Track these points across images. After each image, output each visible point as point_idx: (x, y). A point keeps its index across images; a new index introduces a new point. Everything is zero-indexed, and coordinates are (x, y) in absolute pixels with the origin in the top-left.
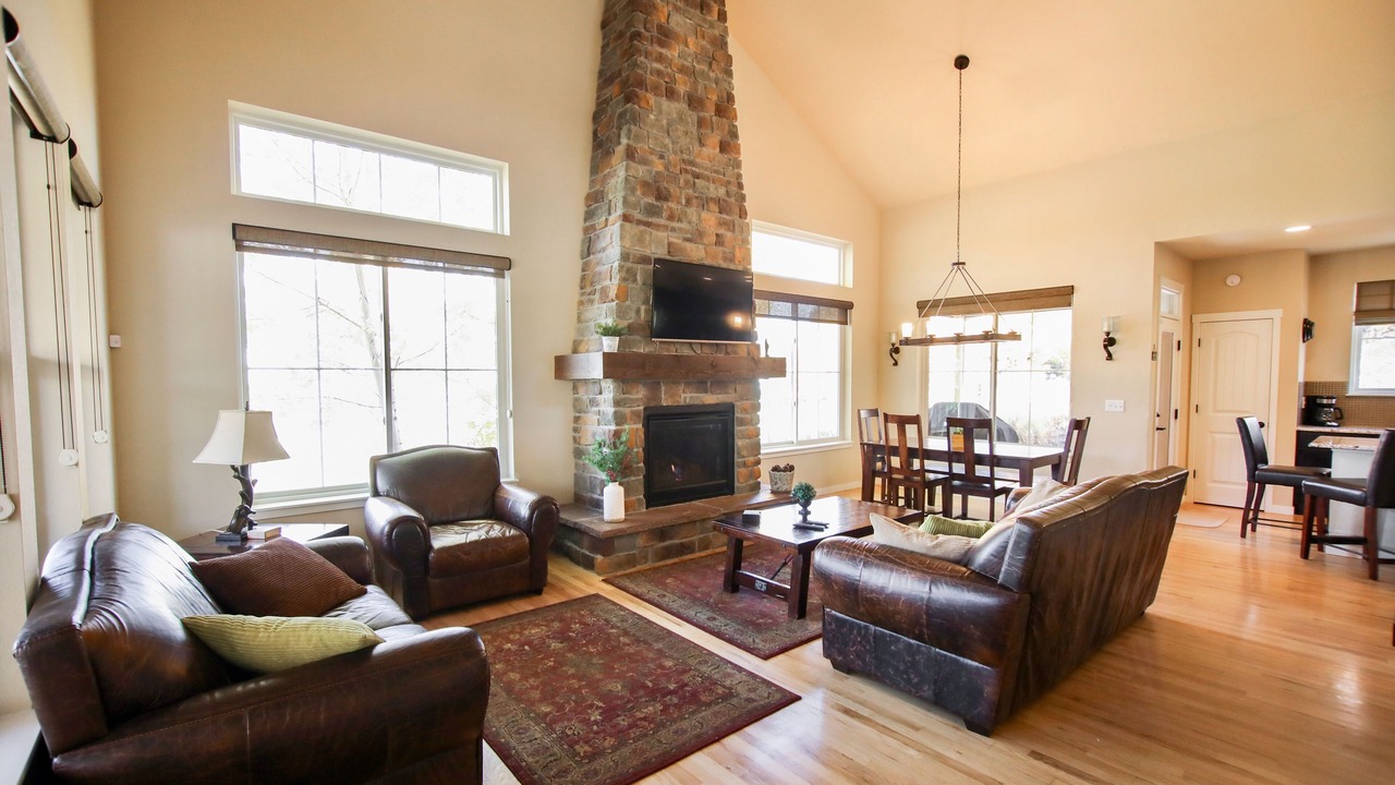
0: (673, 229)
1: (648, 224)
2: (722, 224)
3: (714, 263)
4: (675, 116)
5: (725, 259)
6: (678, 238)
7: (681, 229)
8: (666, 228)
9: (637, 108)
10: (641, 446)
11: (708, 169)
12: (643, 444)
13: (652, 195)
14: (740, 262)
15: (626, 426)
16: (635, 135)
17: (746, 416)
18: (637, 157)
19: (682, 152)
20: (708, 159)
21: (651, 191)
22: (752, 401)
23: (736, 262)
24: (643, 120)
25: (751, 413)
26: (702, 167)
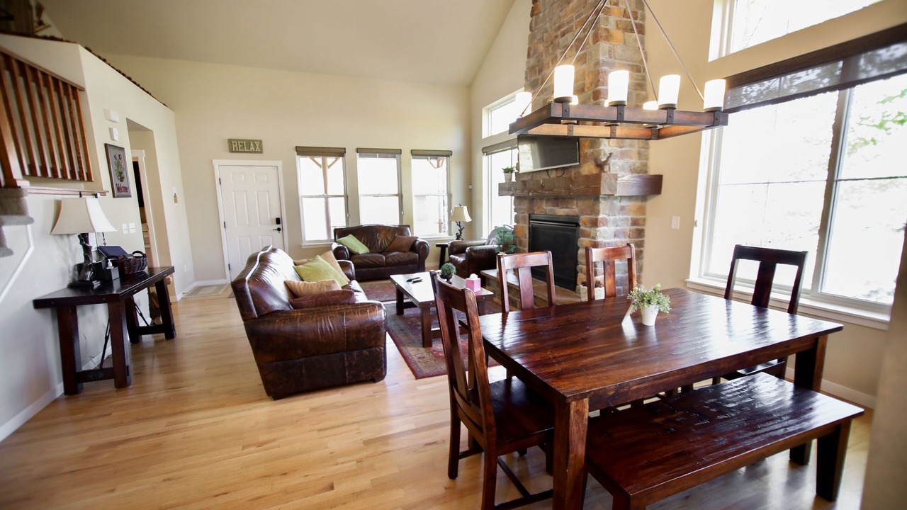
2: (578, 61)
5: (577, 91)
7: (549, 87)
8: (542, 91)
9: (534, 17)
10: (525, 238)
11: (571, 21)
12: (528, 236)
13: (536, 73)
14: (589, 88)
15: (519, 225)
16: (532, 38)
17: (588, 229)
18: (532, 53)
19: (555, 24)
20: (573, 11)
21: (536, 71)
22: (592, 216)
23: (586, 90)
24: (536, 24)
25: (591, 227)
26: (568, 23)
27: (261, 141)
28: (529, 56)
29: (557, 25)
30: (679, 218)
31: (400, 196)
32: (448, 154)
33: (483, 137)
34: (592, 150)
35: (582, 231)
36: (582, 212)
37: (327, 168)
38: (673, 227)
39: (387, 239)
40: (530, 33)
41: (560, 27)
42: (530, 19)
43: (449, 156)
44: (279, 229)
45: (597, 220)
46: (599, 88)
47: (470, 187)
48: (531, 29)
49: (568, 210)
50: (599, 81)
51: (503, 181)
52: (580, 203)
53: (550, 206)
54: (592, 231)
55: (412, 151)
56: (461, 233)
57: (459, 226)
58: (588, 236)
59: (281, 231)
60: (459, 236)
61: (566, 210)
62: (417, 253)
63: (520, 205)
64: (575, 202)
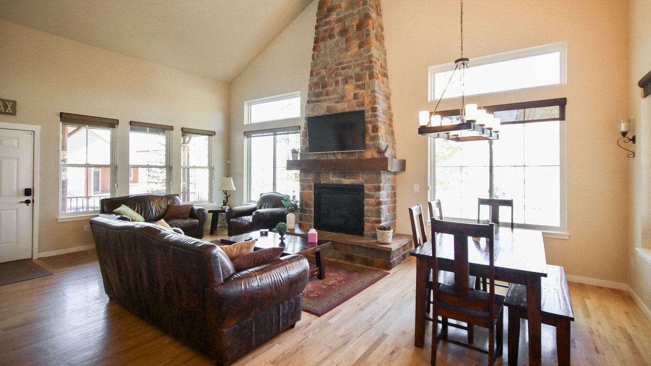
0: (329, 100)
1: (317, 101)
2: (358, 87)
3: (352, 110)
4: (333, 45)
5: (358, 105)
6: (332, 103)
7: (333, 98)
8: (326, 100)
9: (316, 52)
10: (312, 201)
11: (350, 62)
12: (313, 200)
13: (319, 88)
14: (368, 104)
15: (305, 191)
16: (314, 65)
17: (372, 193)
18: (314, 74)
19: (335, 61)
20: (351, 56)
21: (319, 86)
22: (375, 184)
23: (365, 105)
24: (318, 56)
25: (374, 192)
26: (347, 63)
27: (14, 103)
28: (311, 75)
29: (338, 62)
30: (418, 185)
31: (169, 168)
32: (211, 134)
33: (245, 124)
34: (372, 143)
35: (367, 194)
36: (366, 182)
37: (66, 135)
38: (415, 190)
39: (160, 207)
40: (312, 61)
41: (340, 64)
42: (313, 52)
43: (212, 136)
44: (27, 202)
45: (380, 186)
46: (375, 106)
47: (229, 162)
48: (313, 58)
49: (355, 180)
50: (376, 102)
51: (291, 159)
52: (365, 176)
53: (336, 178)
54: (376, 194)
55: (182, 128)
56: (227, 200)
57: (226, 194)
58: (372, 197)
59: (30, 204)
60: (226, 202)
61: (352, 180)
62: (197, 219)
63: (305, 176)
64: (361, 175)
